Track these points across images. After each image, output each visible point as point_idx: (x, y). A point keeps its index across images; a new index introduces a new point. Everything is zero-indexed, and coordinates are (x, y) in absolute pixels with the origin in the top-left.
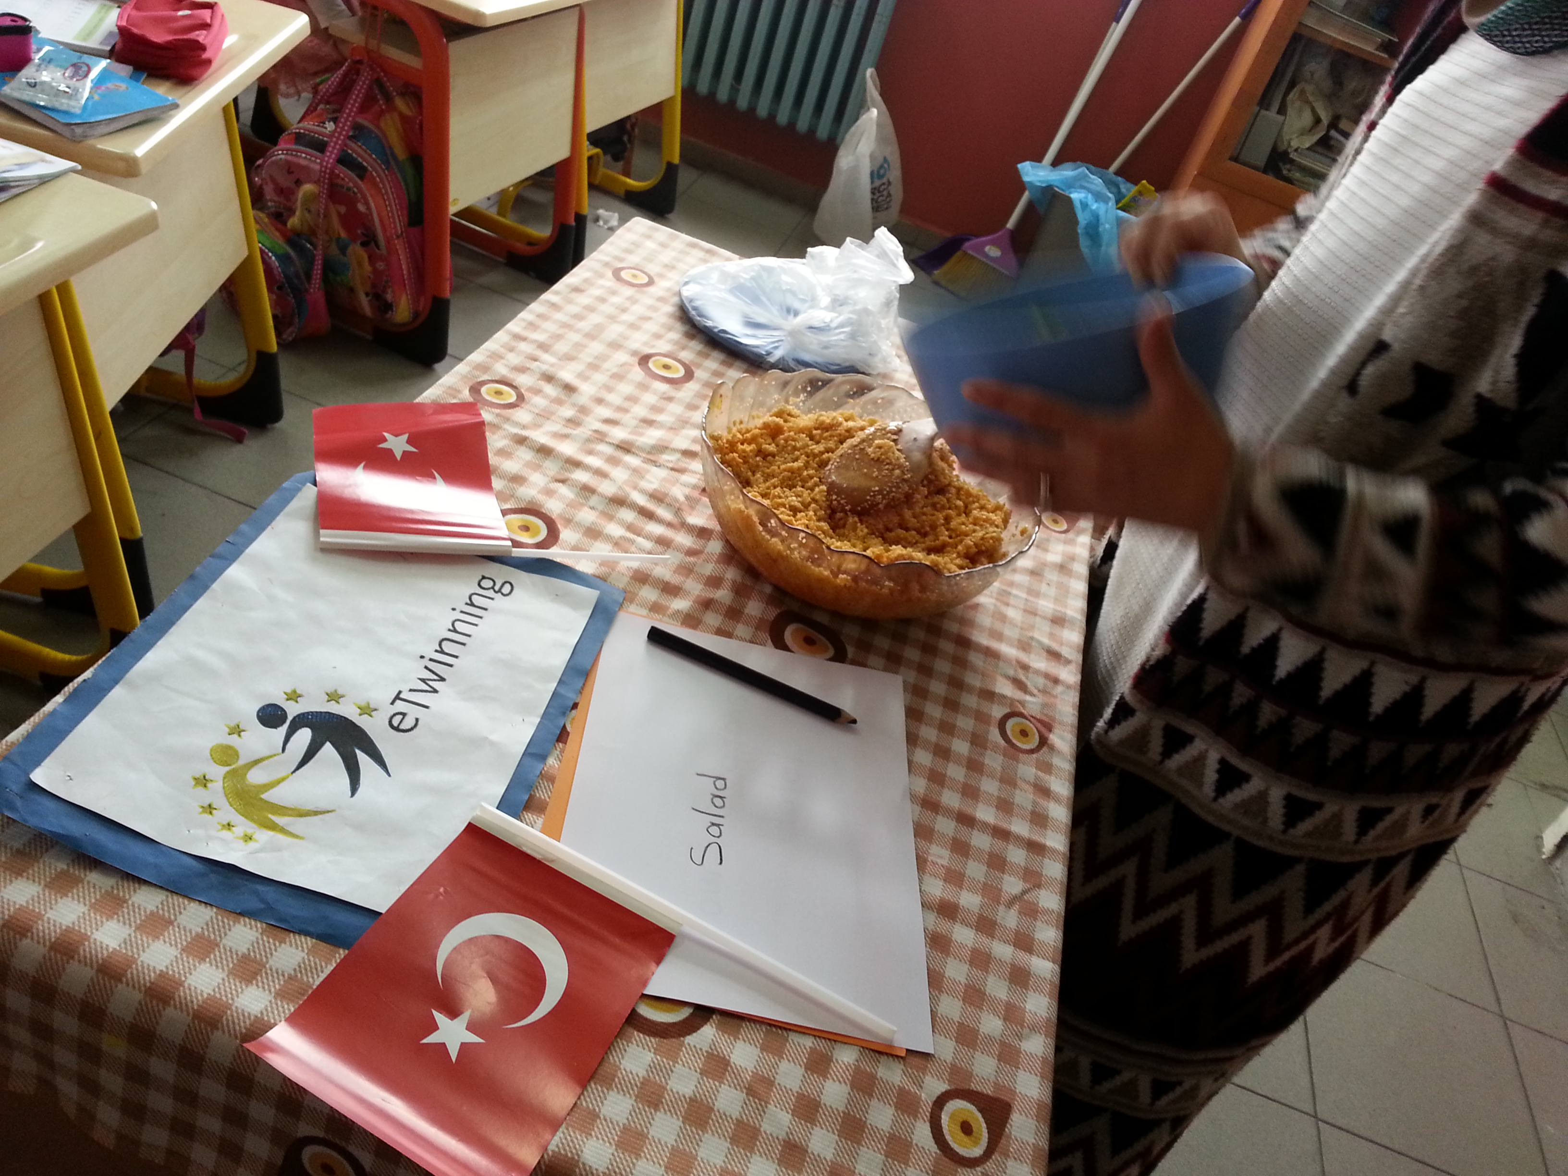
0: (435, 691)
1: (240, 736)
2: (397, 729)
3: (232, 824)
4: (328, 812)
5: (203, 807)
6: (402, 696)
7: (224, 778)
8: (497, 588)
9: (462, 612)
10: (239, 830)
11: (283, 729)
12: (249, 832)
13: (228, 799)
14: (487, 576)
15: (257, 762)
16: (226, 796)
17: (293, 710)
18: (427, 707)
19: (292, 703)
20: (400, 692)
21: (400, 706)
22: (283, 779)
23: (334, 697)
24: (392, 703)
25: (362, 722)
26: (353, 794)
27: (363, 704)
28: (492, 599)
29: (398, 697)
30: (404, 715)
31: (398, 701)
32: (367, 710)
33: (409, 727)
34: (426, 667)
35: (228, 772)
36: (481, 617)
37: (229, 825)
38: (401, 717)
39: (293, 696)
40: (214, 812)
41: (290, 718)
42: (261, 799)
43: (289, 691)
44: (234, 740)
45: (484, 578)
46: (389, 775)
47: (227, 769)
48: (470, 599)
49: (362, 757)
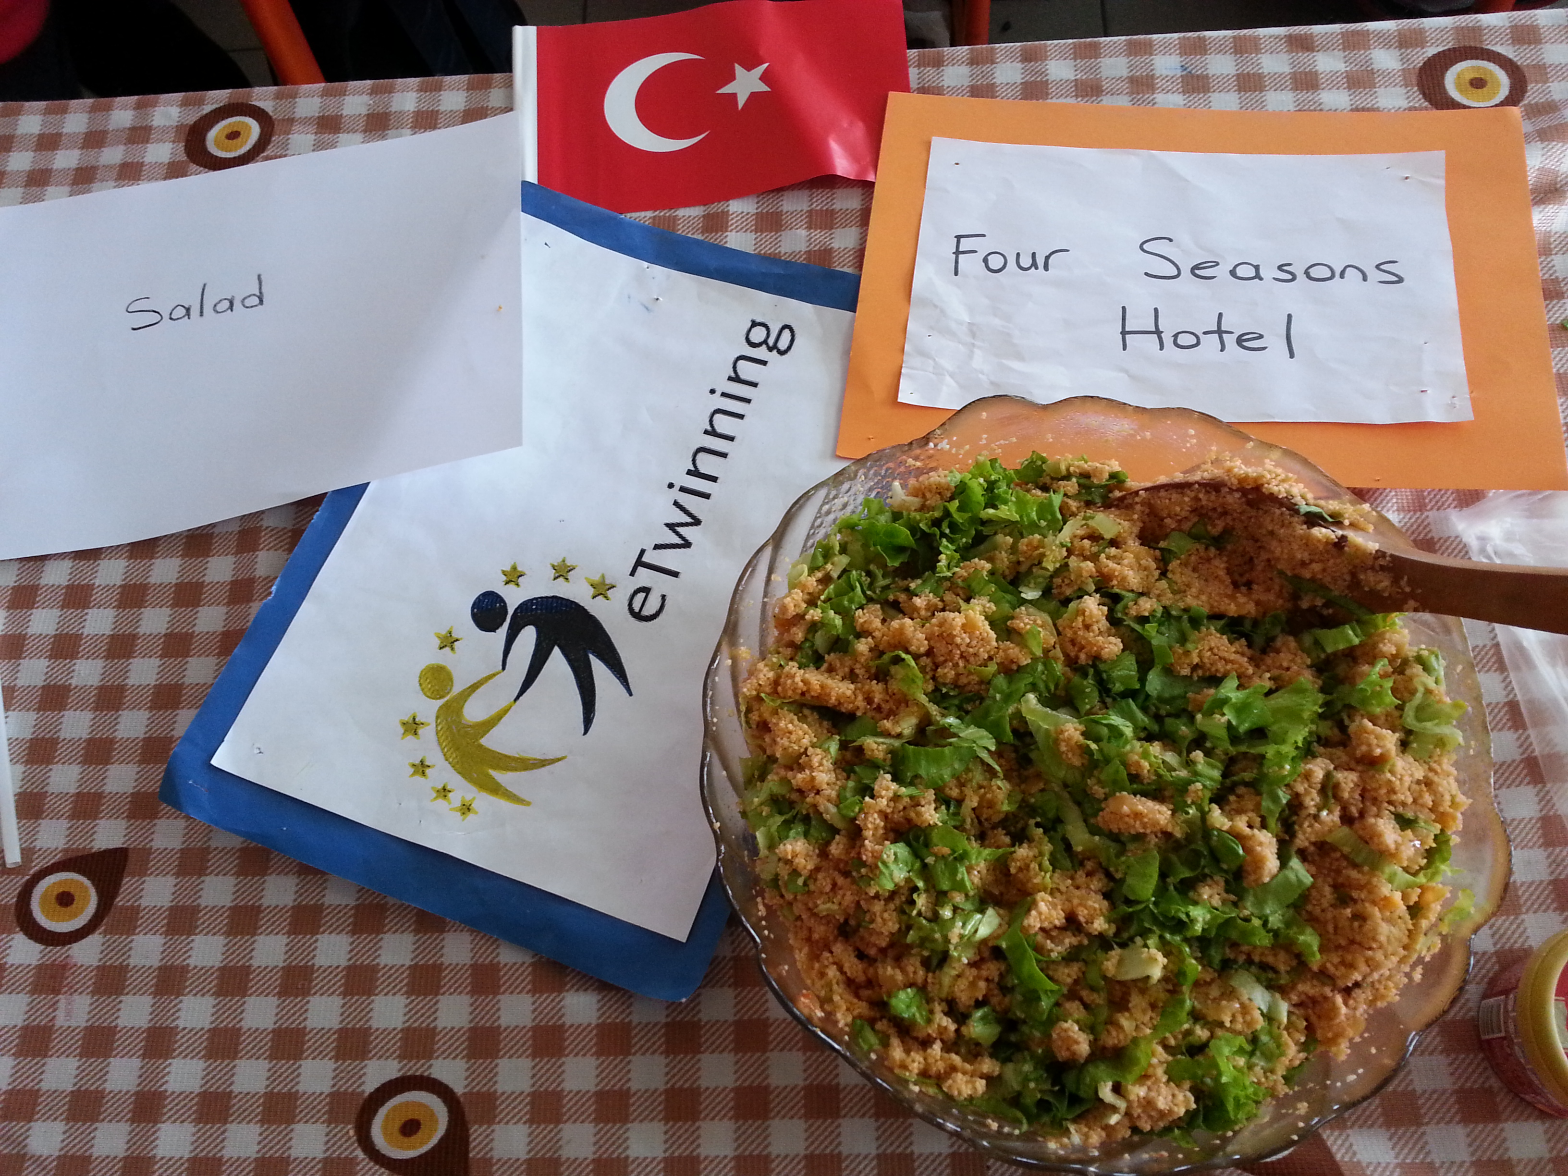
0: (687, 544)
1: (452, 649)
2: (637, 616)
3: (448, 788)
4: (559, 760)
5: (414, 765)
6: (644, 559)
7: (437, 718)
8: (771, 342)
9: (724, 395)
10: (456, 798)
11: (503, 631)
12: (468, 797)
13: (443, 749)
14: (758, 320)
15: (474, 687)
16: (440, 744)
17: (514, 598)
18: (675, 574)
19: (512, 586)
20: (643, 552)
21: (644, 577)
22: (506, 711)
23: (562, 571)
24: (632, 574)
25: (596, 608)
26: (586, 731)
27: (597, 578)
28: (764, 363)
29: (639, 563)
30: (646, 590)
31: (640, 569)
32: (602, 589)
33: (652, 611)
34: (676, 503)
35: (441, 708)
36: (748, 401)
37: (444, 789)
38: (644, 595)
39: (513, 576)
40: (427, 771)
41: (511, 611)
42: (481, 746)
43: (508, 568)
44: (445, 658)
45: (754, 324)
46: (631, 695)
47: (440, 702)
48: (735, 367)
49: (598, 667)
